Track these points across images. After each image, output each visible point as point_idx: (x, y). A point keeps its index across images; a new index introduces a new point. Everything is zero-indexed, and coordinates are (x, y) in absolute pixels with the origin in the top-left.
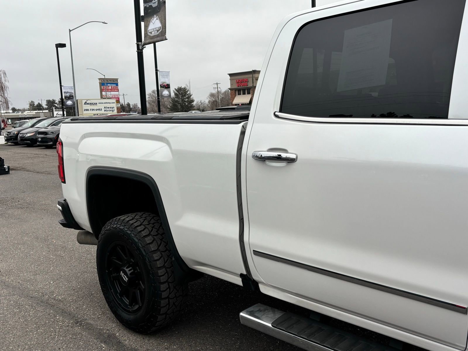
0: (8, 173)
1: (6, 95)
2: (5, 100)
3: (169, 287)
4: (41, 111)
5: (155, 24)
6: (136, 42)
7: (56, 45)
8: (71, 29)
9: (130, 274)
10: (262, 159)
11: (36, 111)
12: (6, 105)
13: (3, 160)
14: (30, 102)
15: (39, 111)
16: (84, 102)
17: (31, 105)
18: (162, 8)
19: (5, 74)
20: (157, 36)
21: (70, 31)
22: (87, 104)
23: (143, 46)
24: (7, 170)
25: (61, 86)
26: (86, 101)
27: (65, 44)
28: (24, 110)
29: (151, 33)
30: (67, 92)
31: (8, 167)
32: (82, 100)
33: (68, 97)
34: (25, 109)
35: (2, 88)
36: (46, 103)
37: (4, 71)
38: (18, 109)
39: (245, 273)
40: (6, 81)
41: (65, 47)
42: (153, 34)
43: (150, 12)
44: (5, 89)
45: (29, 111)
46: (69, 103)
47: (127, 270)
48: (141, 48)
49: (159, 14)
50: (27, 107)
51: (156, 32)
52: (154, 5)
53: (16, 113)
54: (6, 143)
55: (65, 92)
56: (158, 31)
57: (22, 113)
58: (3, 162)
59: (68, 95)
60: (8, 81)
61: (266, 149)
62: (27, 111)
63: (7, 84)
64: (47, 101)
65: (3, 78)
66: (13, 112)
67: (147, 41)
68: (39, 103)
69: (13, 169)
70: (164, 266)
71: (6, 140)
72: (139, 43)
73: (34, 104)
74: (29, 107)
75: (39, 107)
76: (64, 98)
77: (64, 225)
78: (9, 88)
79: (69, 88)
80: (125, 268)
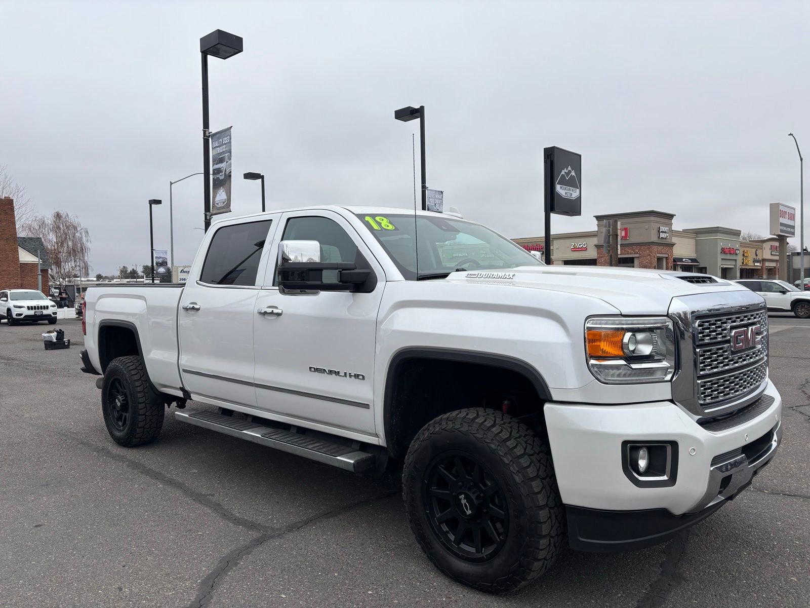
0: (67, 347)
1: (86, 258)
2: (85, 264)
3: (146, 407)
4: (135, 280)
5: (221, 195)
6: (204, 212)
7: (149, 201)
8: (172, 182)
9: (122, 400)
10: (186, 309)
11: (129, 280)
12: (85, 271)
13: (63, 332)
14: (122, 267)
15: (132, 280)
16: (180, 269)
17: (122, 271)
18: (228, 181)
19: (87, 232)
20: (223, 208)
21: (171, 184)
22: (184, 272)
23: (211, 216)
24: (66, 344)
25: (152, 250)
26: (183, 268)
27: (161, 201)
28: (113, 278)
29: (218, 204)
30: (160, 258)
31: (69, 340)
32: (177, 267)
33: (160, 263)
34: (114, 276)
35: (82, 249)
36: (142, 270)
37: (85, 229)
38: (106, 277)
39: (182, 386)
40: (87, 241)
41: (161, 203)
42: (220, 205)
43: (219, 184)
44: (86, 251)
45: (119, 279)
46: (162, 270)
47: (120, 397)
48: (208, 218)
49: (224, 186)
50: (118, 273)
51: (222, 203)
52: (222, 178)
53: (102, 281)
54: (77, 318)
55: (156, 258)
56: (224, 203)
57: (109, 281)
58: (63, 335)
59: (160, 260)
60: (91, 242)
61: (189, 303)
62: (116, 279)
63: (89, 245)
64: (143, 266)
65: (84, 238)
66: (98, 280)
67: (214, 212)
68: (133, 269)
69: (74, 344)
70: (143, 391)
71: (77, 314)
72: (208, 213)
73: (126, 271)
74: (119, 275)
75: (133, 275)
76: (155, 264)
77: (83, 370)
78: (91, 249)
79: (162, 253)
80: (119, 396)
